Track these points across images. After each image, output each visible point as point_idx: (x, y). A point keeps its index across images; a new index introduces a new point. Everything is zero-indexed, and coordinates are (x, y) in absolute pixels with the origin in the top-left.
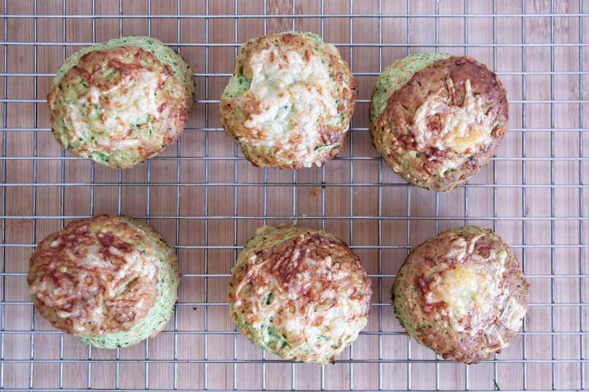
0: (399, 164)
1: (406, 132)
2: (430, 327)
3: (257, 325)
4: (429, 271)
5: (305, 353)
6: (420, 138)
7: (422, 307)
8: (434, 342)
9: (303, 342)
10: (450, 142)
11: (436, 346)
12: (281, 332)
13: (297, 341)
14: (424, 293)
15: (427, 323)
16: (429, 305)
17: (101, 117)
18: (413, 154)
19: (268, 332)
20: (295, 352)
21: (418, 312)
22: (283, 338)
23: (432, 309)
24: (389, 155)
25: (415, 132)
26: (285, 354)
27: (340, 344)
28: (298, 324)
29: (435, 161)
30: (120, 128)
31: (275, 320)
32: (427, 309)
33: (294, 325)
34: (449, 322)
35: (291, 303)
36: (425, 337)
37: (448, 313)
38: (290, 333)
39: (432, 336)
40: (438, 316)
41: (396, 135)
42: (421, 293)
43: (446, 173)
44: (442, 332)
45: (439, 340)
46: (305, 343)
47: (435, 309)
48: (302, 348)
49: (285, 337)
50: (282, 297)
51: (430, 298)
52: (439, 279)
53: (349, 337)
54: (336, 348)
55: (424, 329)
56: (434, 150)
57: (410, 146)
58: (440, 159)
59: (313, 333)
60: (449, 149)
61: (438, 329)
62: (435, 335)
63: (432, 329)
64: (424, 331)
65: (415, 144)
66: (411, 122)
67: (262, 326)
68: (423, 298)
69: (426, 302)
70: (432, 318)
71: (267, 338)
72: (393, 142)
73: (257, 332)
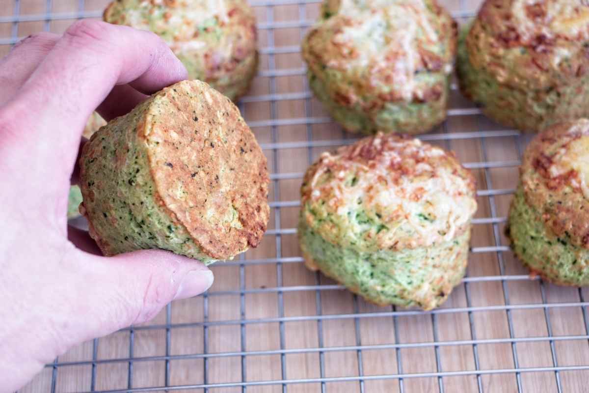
0: (503, 67)
1: (503, 29)
2: (560, 203)
3: (343, 211)
4: (548, 150)
5: (408, 234)
6: (522, 29)
7: (547, 185)
8: (567, 221)
9: (402, 219)
10: (558, 26)
11: (571, 226)
12: (374, 212)
13: (394, 218)
14: (546, 170)
15: (556, 199)
16: (554, 179)
17: (165, 17)
18: (516, 52)
19: (357, 221)
20: (395, 234)
21: (543, 190)
22: (376, 219)
23: (559, 183)
24: (489, 64)
25: (515, 25)
26: (383, 238)
27: (449, 227)
28: (394, 196)
29: (544, 51)
30: (185, 27)
31: (365, 199)
32: (553, 184)
33: (388, 197)
34: (583, 194)
35: (381, 179)
36: (555, 217)
37: (580, 182)
38: (385, 208)
39: (564, 213)
40: (567, 189)
41: (493, 36)
42: (542, 171)
43: (560, 65)
44: (576, 207)
45: (574, 216)
46: (405, 221)
47: (563, 181)
48: (403, 227)
49: (379, 216)
50: (369, 175)
51: (555, 171)
52: (563, 151)
53: (458, 218)
54: (445, 234)
55: (553, 208)
56: (540, 39)
57: (512, 43)
58: (549, 48)
59: (414, 209)
60: (558, 36)
61: (570, 203)
62: (568, 211)
63: (562, 204)
64: (553, 210)
65: (518, 38)
66: (508, 17)
67: (349, 213)
68: (546, 175)
69: (552, 177)
70: (561, 193)
71: (358, 229)
72: (492, 45)
73: (344, 220)
